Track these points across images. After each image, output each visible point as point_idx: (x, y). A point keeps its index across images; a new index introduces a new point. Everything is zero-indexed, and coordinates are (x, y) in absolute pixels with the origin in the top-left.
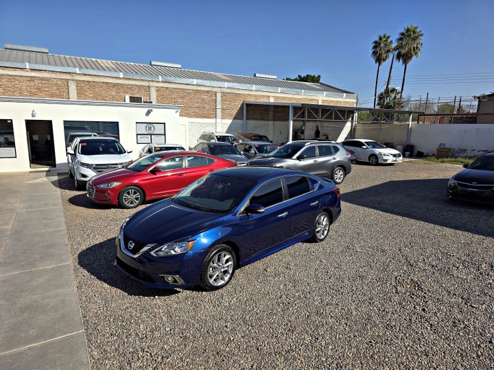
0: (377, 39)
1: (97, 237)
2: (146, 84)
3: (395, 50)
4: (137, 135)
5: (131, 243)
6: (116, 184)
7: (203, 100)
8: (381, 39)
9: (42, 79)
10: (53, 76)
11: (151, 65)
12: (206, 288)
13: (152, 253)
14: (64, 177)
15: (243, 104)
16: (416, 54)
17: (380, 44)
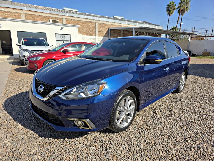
0: (169, 4)
1: (25, 88)
2: (61, 17)
3: (177, 8)
4: (56, 40)
5: (41, 87)
6: (41, 58)
7: (89, 26)
8: (170, 3)
9: (8, 12)
10: (13, 11)
11: (63, 9)
12: (114, 130)
13: (61, 96)
14: (16, 60)
15: (109, 29)
16: (187, 10)
17: (170, 6)
